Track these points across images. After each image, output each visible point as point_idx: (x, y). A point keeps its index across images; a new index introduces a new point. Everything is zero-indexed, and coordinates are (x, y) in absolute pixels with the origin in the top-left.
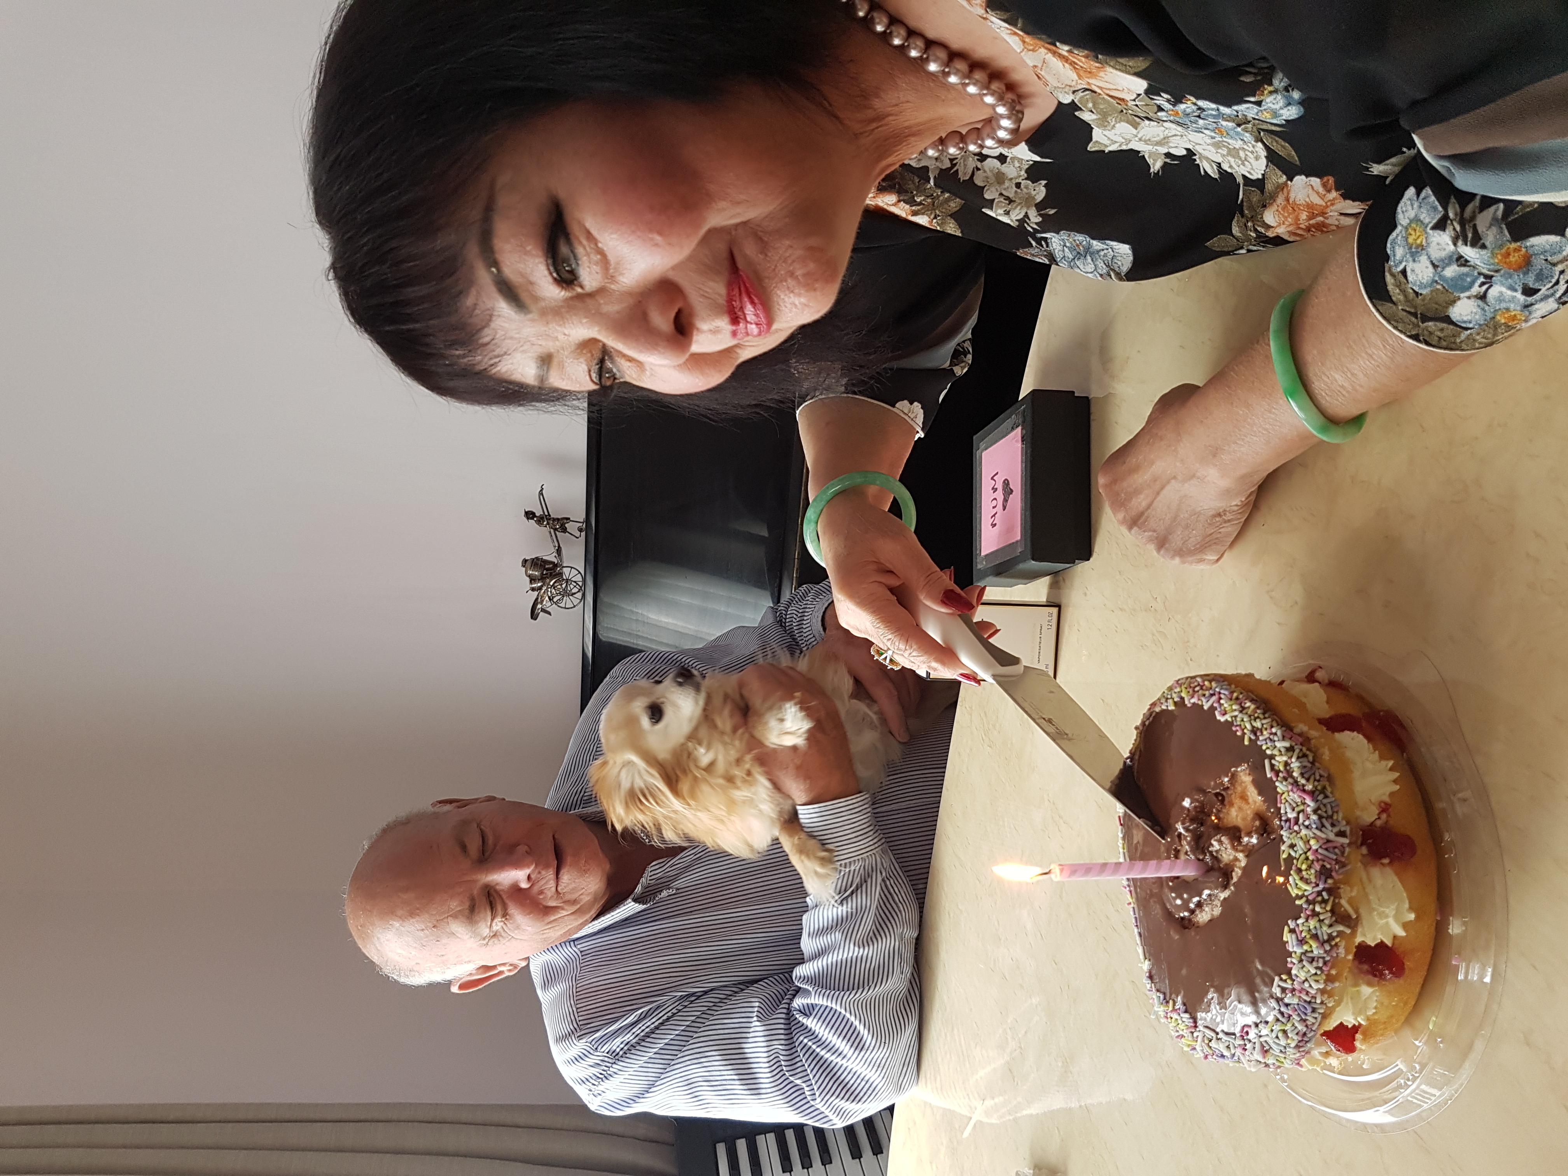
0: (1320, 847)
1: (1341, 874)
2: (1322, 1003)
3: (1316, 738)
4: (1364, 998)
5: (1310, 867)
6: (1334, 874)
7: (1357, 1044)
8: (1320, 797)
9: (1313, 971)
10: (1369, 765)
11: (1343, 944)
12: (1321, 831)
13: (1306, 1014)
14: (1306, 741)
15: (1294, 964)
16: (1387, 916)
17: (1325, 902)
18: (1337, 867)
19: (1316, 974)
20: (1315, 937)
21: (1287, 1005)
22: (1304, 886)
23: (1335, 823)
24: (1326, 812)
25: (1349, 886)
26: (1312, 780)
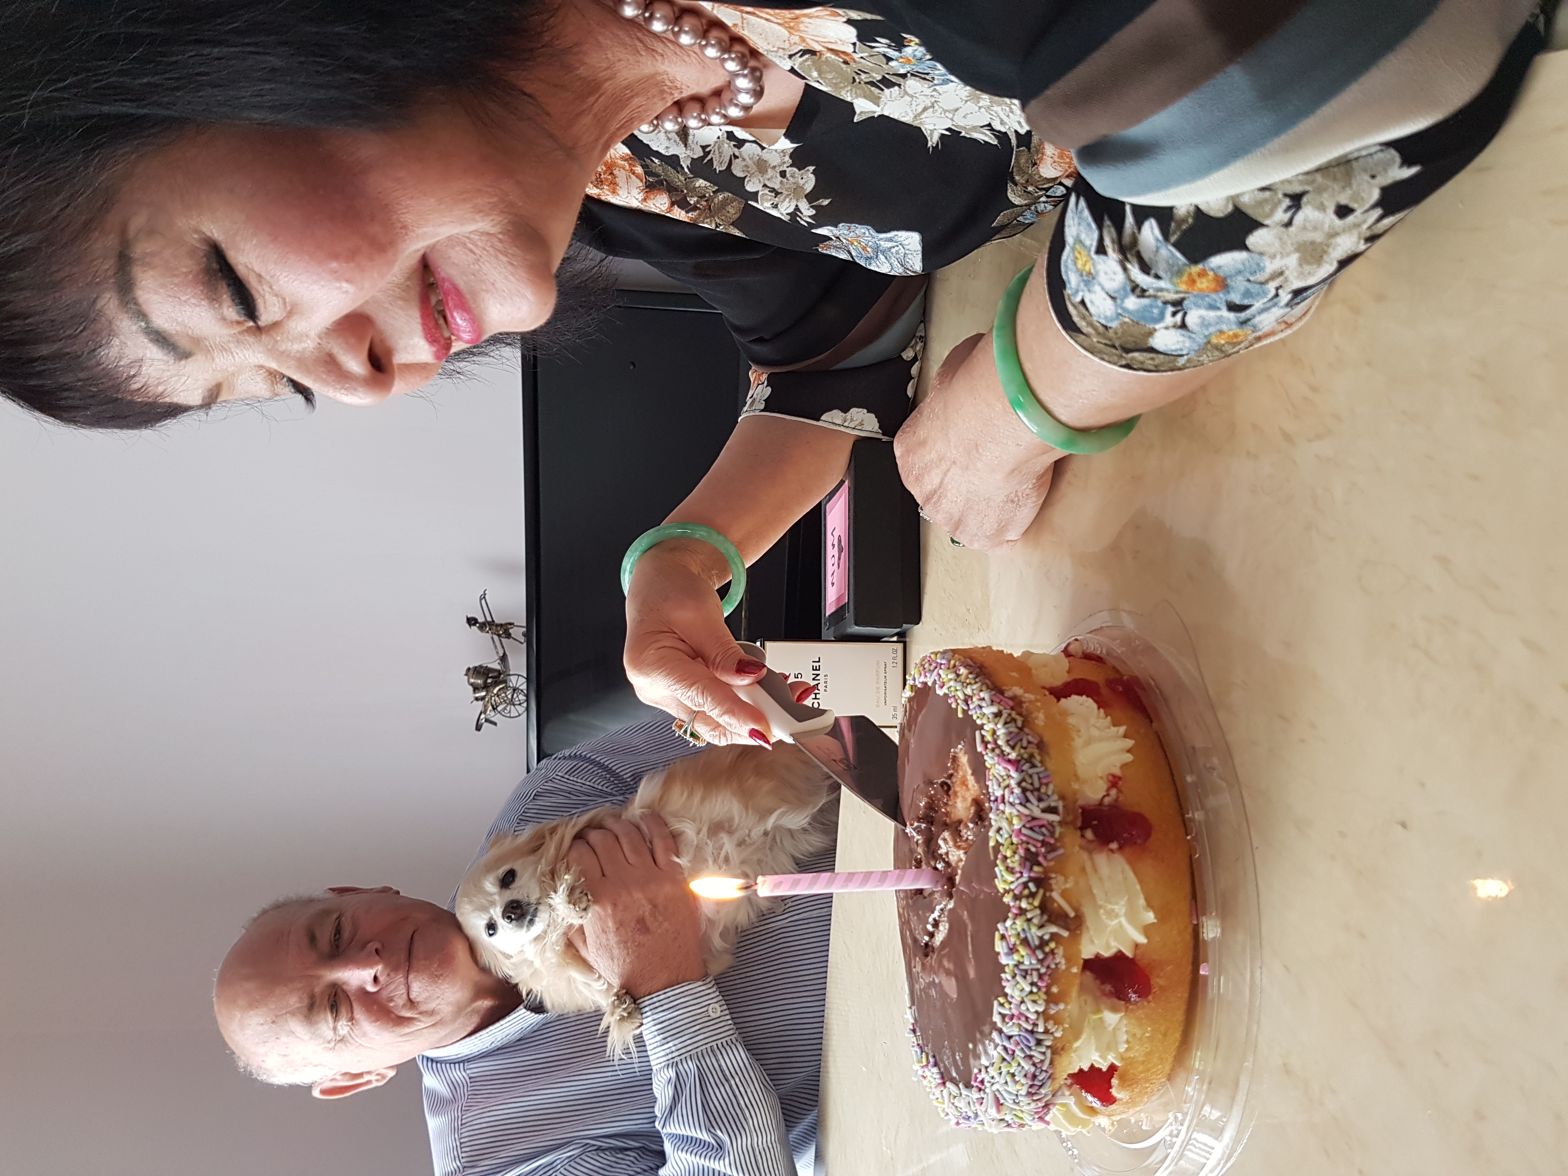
0: (1024, 826)
1: (1051, 860)
2: (1046, 1031)
3: (1030, 702)
4: (1111, 1028)
5: (1015, 853)
6: (1041, 859)
7: (1114, 1092)
8: (1026, 767)
9: (1028, 989)
10: (1095, 733)
11: (1060, 951)
12: (1025, 807)
13: (1030, 1048)
14: (1017, 703)
15: (1008, 981)
16: (1117, 916)
17: (1032, 895)
18: (1043, 850)
19: (1031, 992)
20: (1025, 942)
21: (1010, 1038)
22: (1010, 878)
23: (1045, 797)
24: (1032, 784)
25: (1063, 875)
26: (1017, 748)
